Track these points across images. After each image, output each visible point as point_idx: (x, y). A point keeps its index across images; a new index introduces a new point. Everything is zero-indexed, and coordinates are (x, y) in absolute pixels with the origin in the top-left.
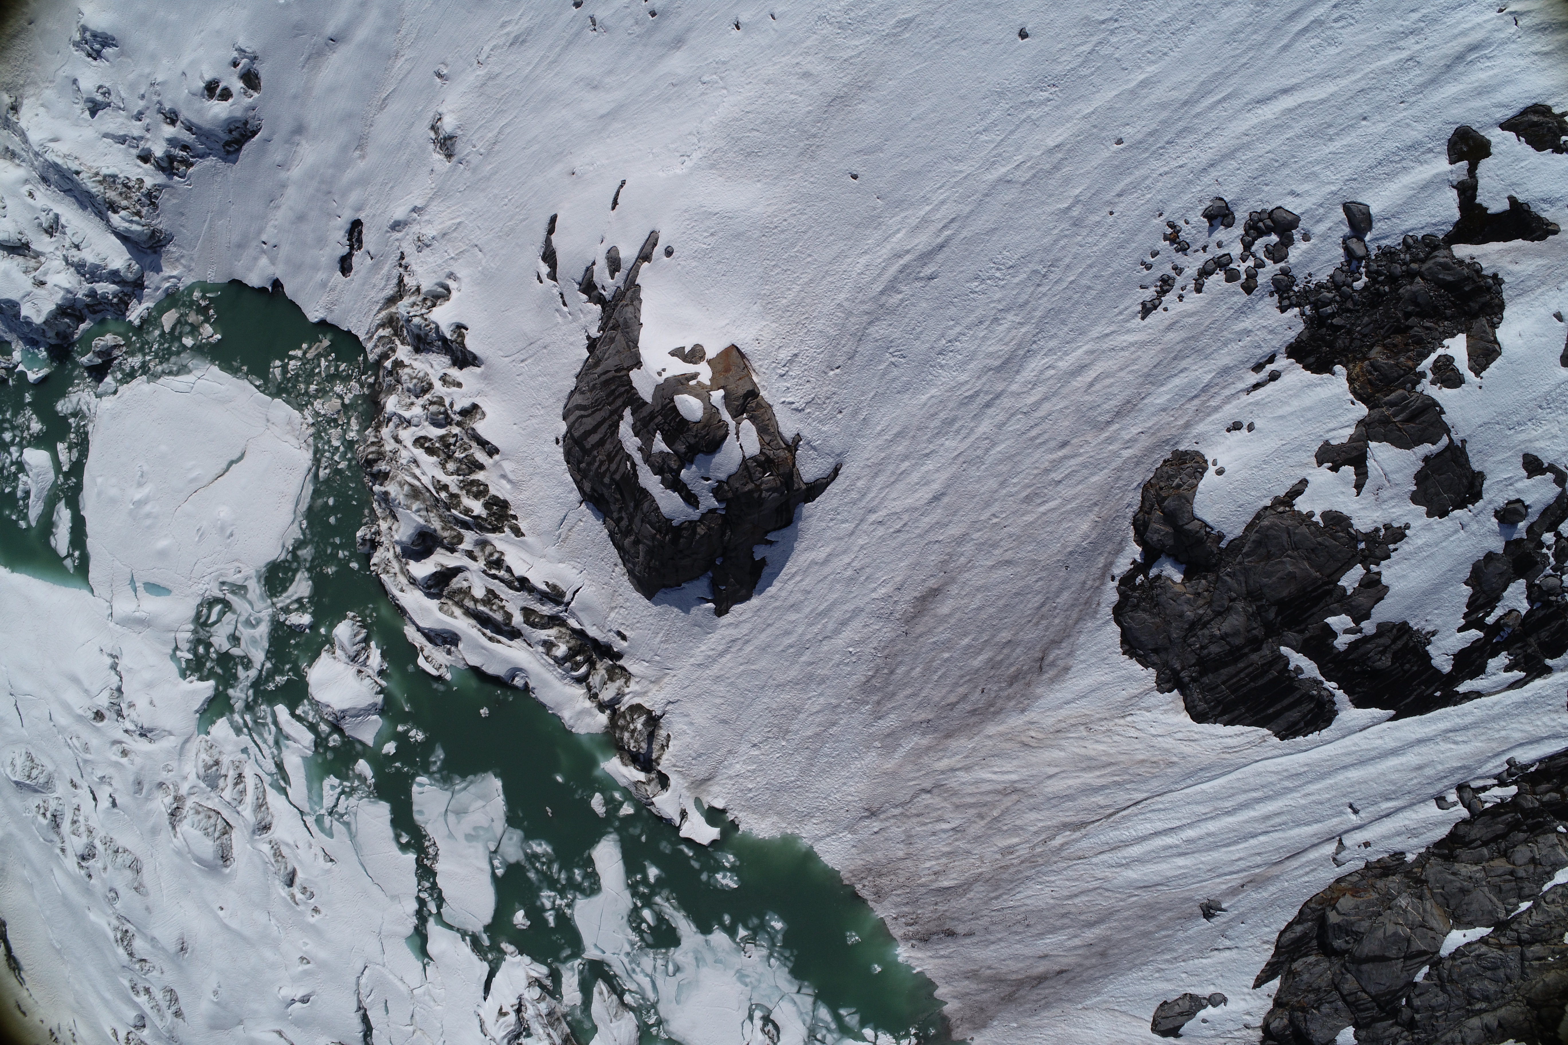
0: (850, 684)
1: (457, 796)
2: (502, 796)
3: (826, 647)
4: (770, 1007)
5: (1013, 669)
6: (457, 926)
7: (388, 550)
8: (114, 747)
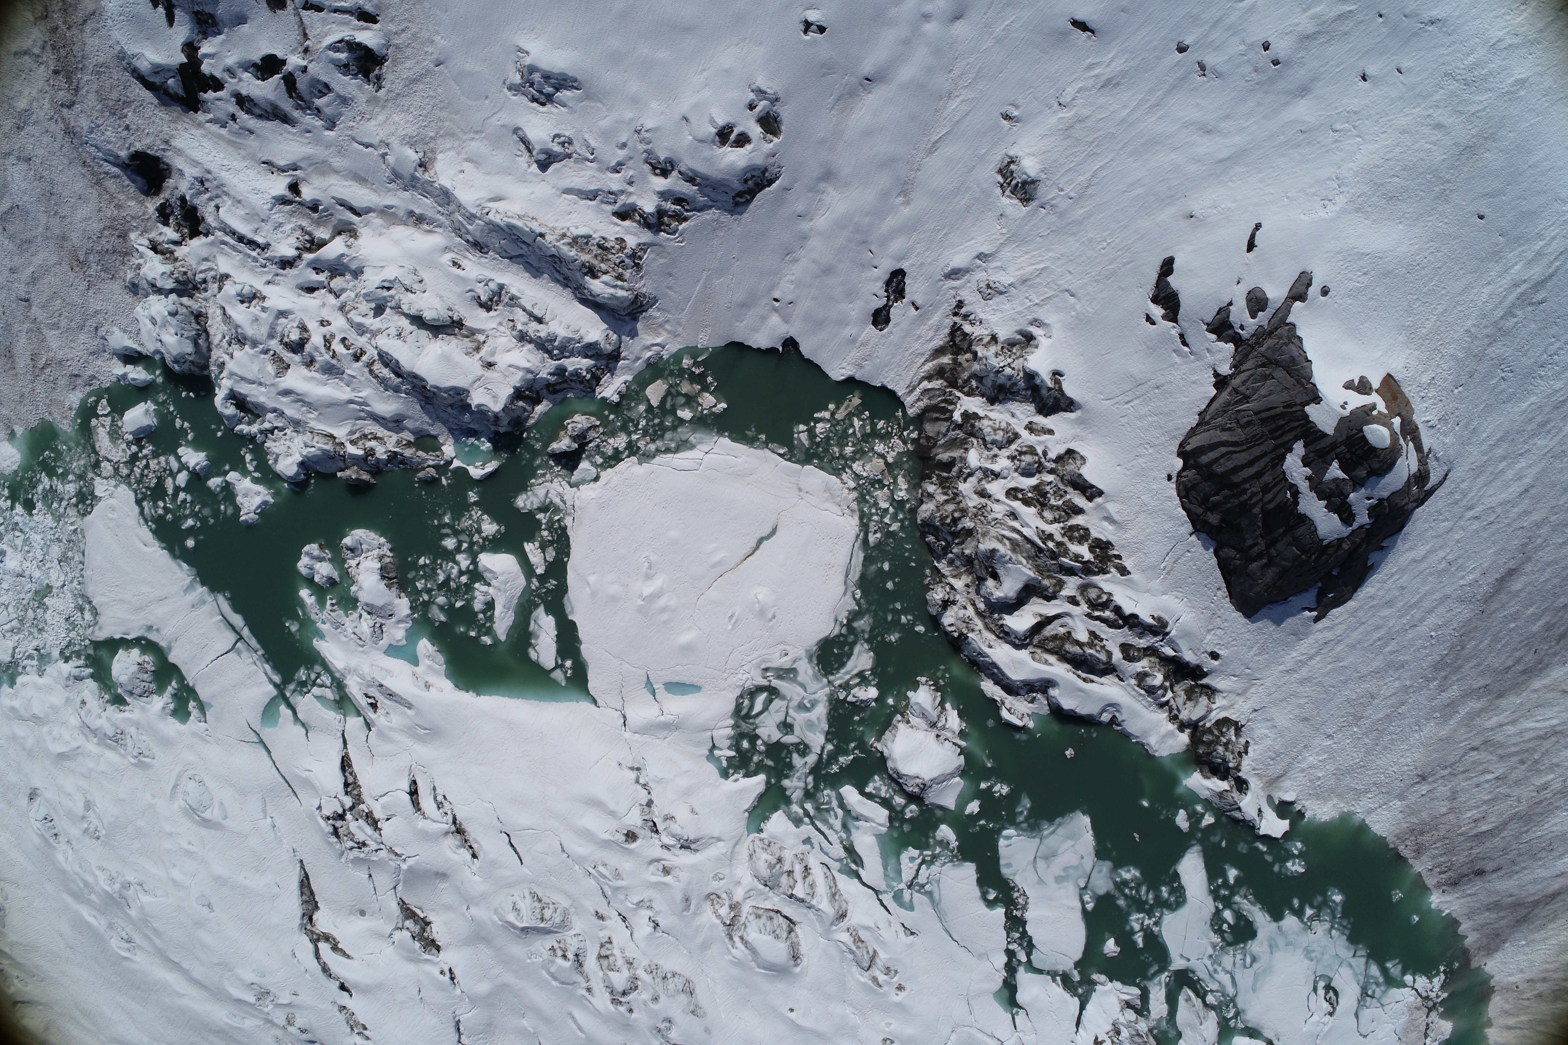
0: (1425, 666)
1: (1046, 841)
2: (1091, 832)
3: (1410, 635)
4: (1331, 975)
6: (1047, 969)
7: (965, 608)
8: (652, 868)
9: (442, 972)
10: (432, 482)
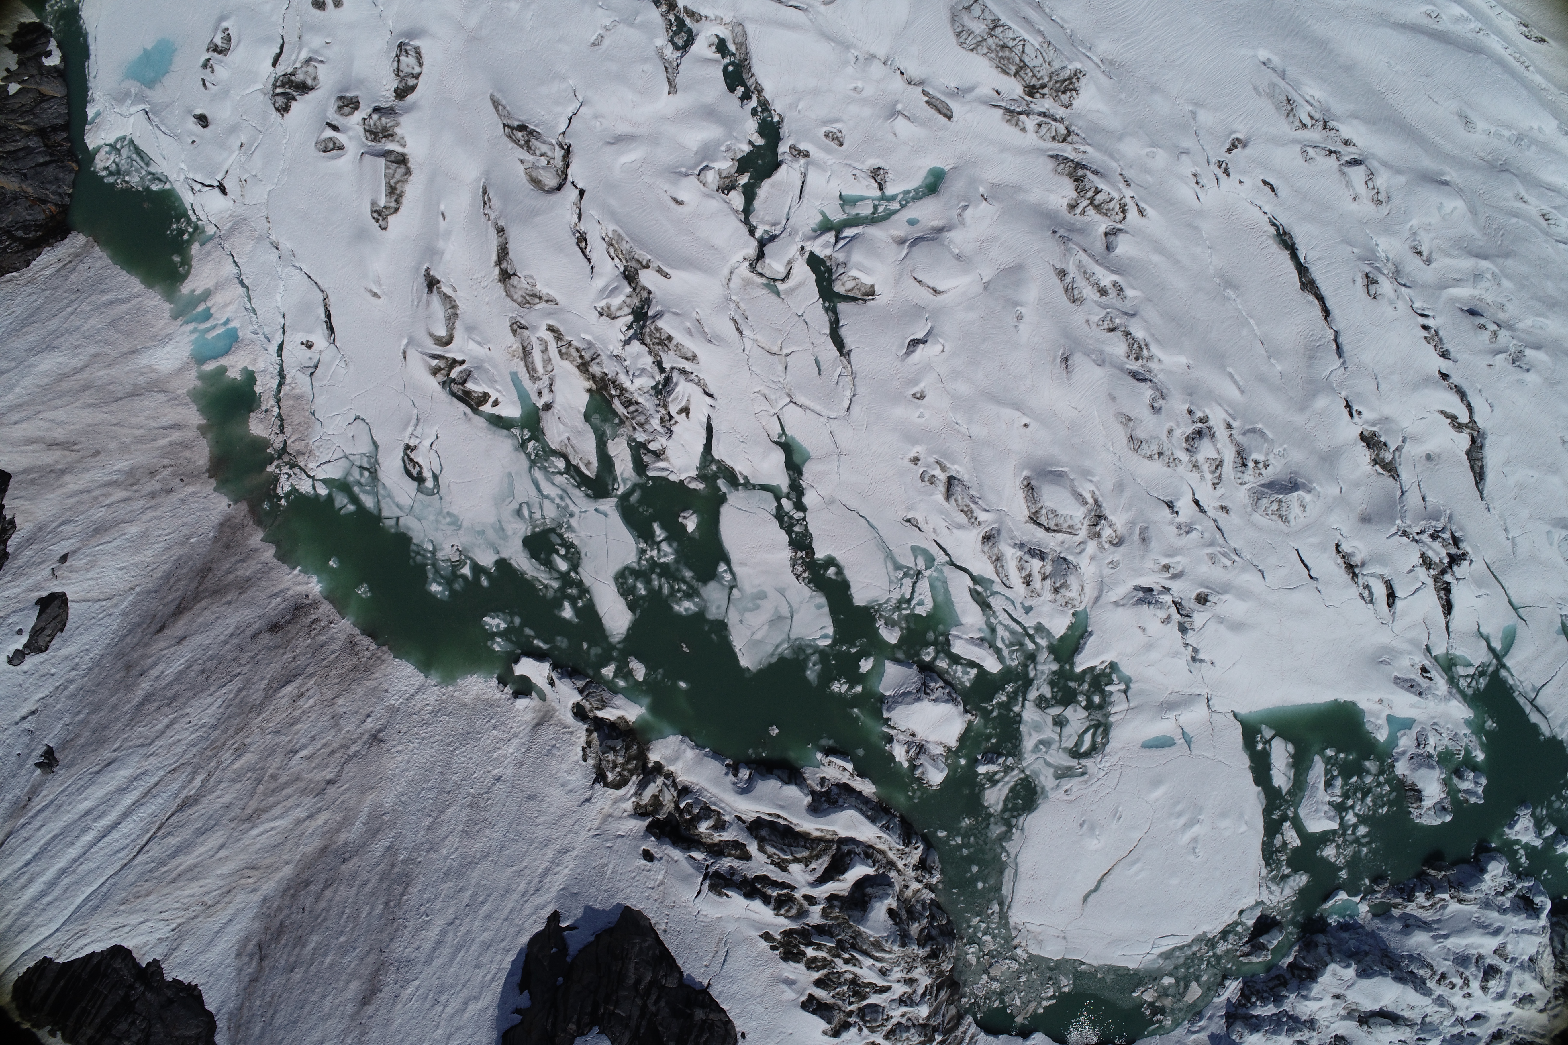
0: (422, 878)
1: (784, 636)
2: (737, 650)
3: (450, 913)
4: (420, 496)
5: (283, 941)
6: (756, 491)
7: (905, 865)
8: (1179, 568)
9: (1360, 413)
10: (1377, 879)
